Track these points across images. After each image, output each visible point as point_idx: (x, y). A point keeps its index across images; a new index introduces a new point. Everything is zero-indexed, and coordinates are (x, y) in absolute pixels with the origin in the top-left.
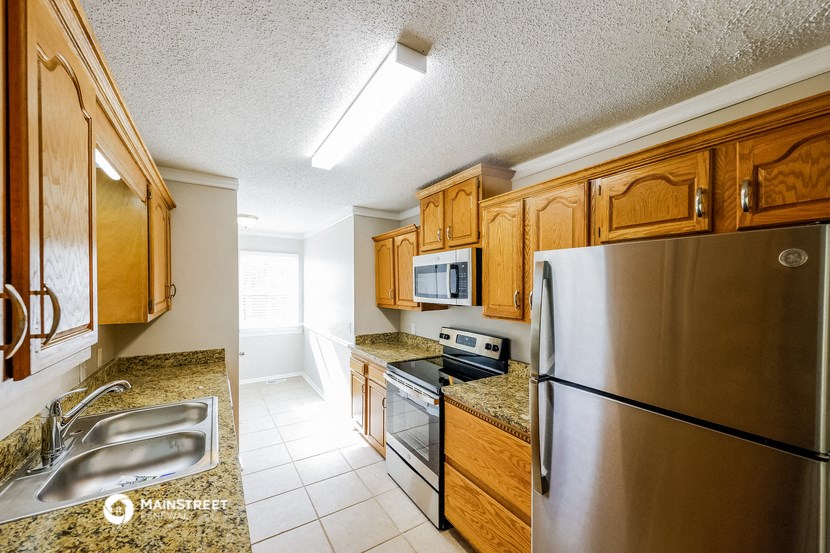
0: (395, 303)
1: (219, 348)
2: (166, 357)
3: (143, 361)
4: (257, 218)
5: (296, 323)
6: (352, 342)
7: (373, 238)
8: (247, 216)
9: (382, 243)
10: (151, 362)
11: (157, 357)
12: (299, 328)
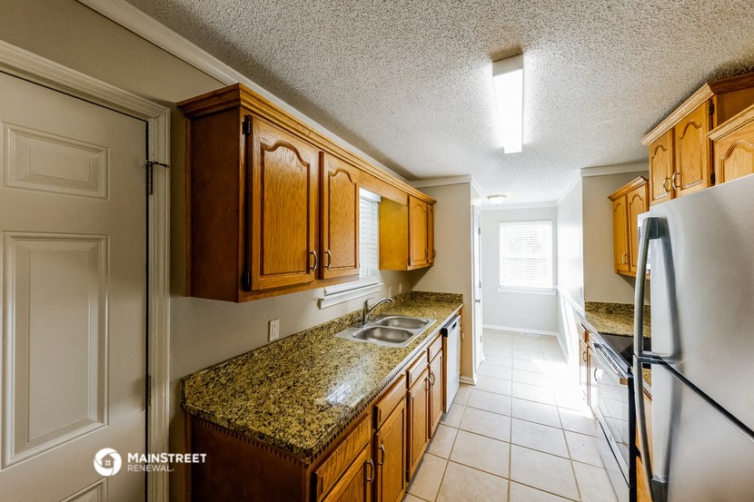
0: (630, 269)
1: (459, 293)
2: (432, 294)
3: (422, 294)
4: (505, 196)
5: (550, 285)
6: (582, 309)
7: (609, 198)
8: (496, 196)
9: (617, 201)
10: (425, 296)
11: (427, 293)
12: (553, 289)
